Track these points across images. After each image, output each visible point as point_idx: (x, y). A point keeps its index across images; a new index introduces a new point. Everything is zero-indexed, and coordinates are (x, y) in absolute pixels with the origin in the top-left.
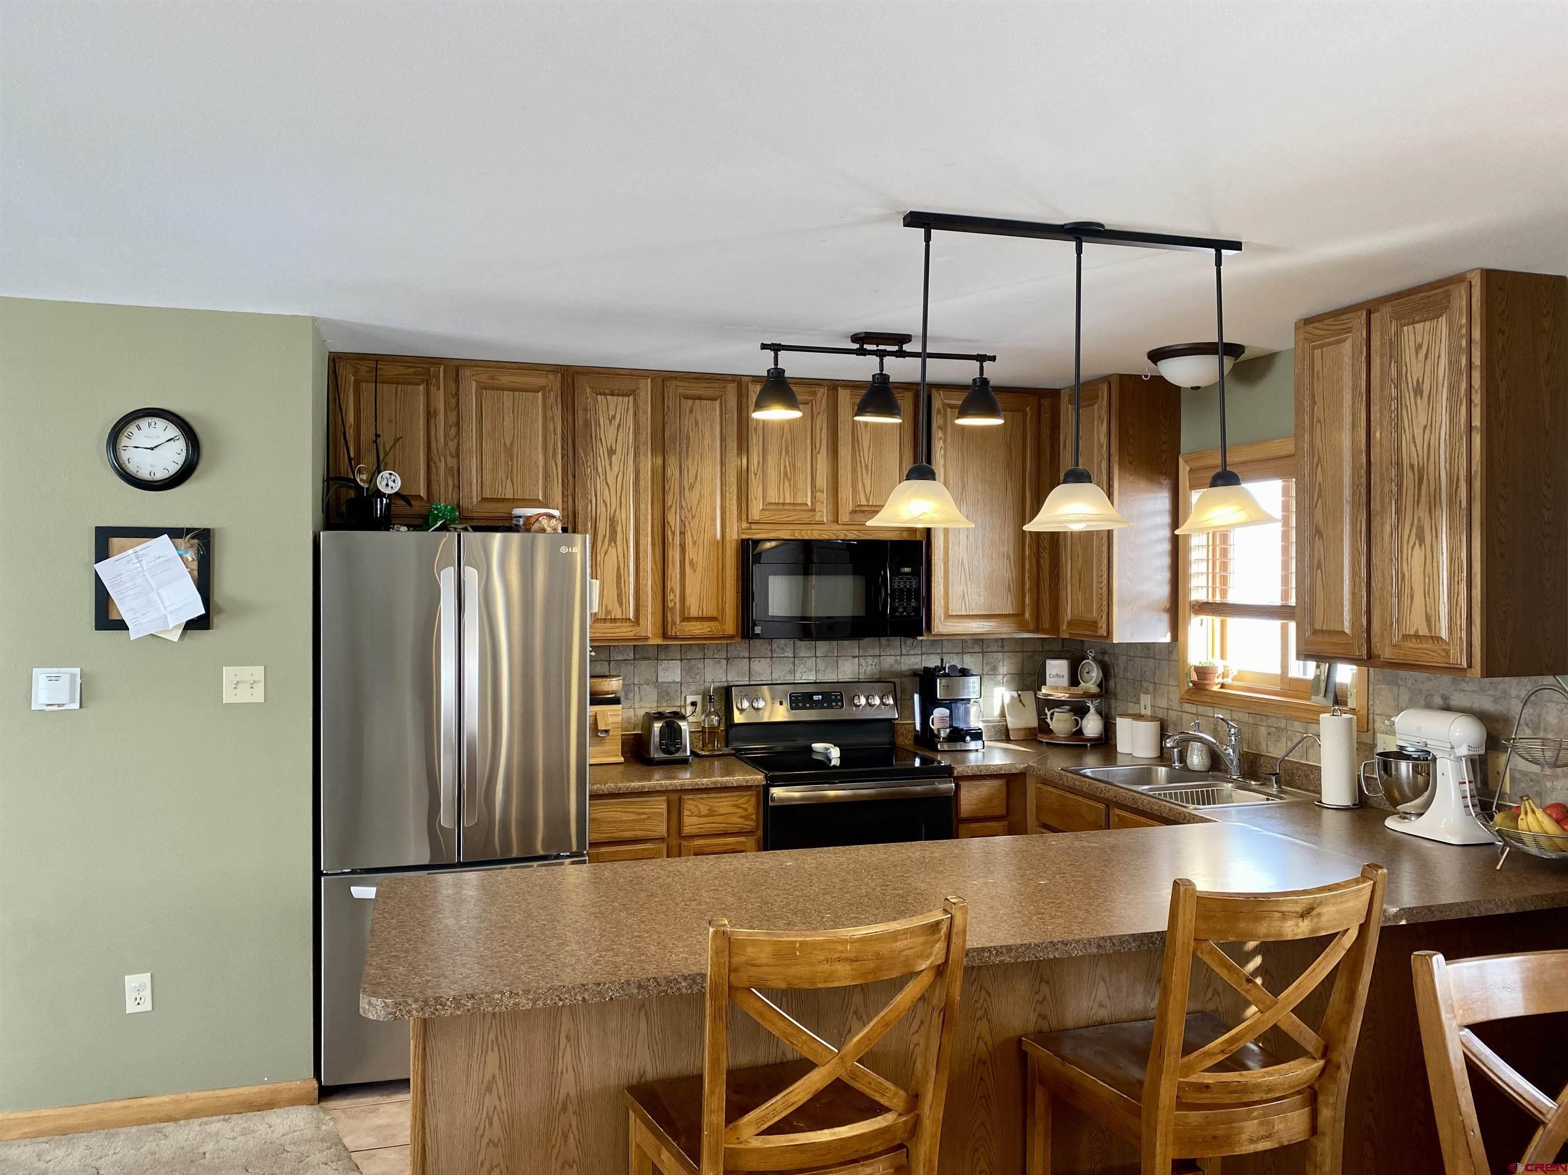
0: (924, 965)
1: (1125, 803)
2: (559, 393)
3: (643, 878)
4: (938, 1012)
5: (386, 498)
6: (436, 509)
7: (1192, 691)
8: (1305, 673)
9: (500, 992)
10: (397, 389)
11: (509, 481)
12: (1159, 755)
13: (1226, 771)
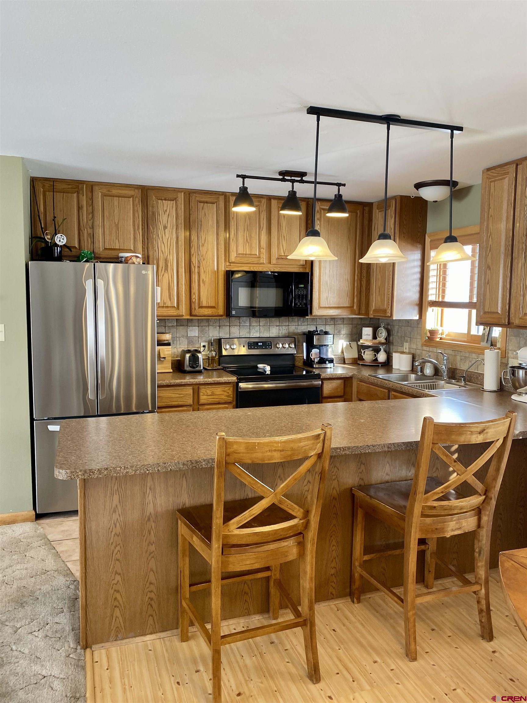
0: (312, 453)
1: (397, 389)
2: (140, 199)
3: (183, 420)
4: (319, 474)
5: (60, 247)
6: (83, 253)
7: (427, 341)
8: (478, 333)
9: (120, 467)
10: (63, 195)
11: (117, 240)
12: (411, 369)
13: (442, 376)
